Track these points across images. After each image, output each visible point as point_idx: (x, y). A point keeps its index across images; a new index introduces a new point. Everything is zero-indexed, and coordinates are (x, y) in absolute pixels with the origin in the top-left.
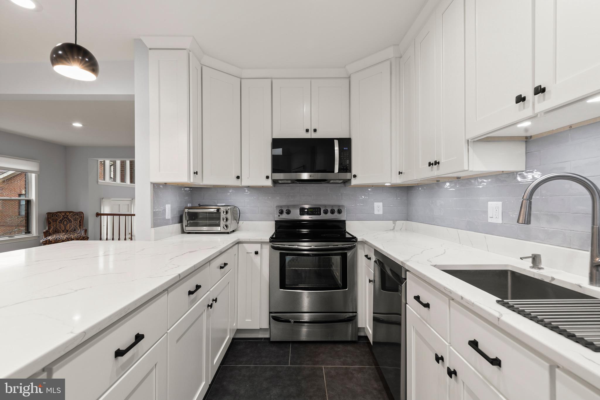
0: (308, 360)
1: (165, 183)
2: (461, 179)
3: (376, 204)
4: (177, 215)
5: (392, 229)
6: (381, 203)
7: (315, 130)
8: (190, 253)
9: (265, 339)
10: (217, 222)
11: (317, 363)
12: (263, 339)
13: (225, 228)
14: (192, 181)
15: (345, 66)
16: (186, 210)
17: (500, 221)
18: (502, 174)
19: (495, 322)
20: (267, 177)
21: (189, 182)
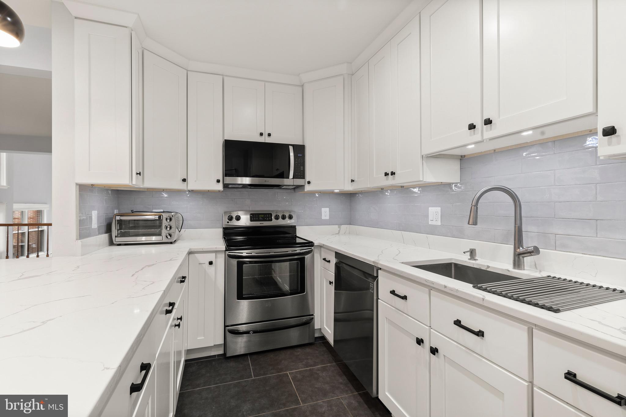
0: (272, 369)
1: (92, 185)
2: (404, 187)
3: (323, 210)
4: (104, 224)
5: (337, 233)
6: (328, 209)
7: (269, 135)
8: (149, 267)
9: (219, 355)
10: (158, 231)
11: (281, 370)
12: (217, 356)
13: (169, 237)
14: (134, 182)
15: (299, 74)
16: (118, 218)
17: (439, 223)
18: (440, 185)
19: (481, 302)
20: (218, 181)
21: (131, 184)
